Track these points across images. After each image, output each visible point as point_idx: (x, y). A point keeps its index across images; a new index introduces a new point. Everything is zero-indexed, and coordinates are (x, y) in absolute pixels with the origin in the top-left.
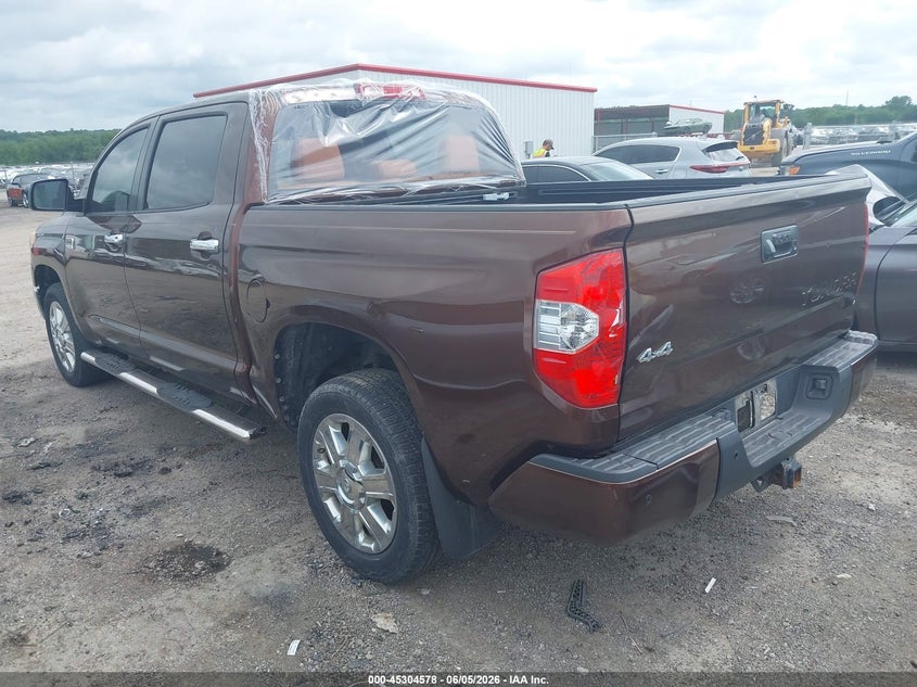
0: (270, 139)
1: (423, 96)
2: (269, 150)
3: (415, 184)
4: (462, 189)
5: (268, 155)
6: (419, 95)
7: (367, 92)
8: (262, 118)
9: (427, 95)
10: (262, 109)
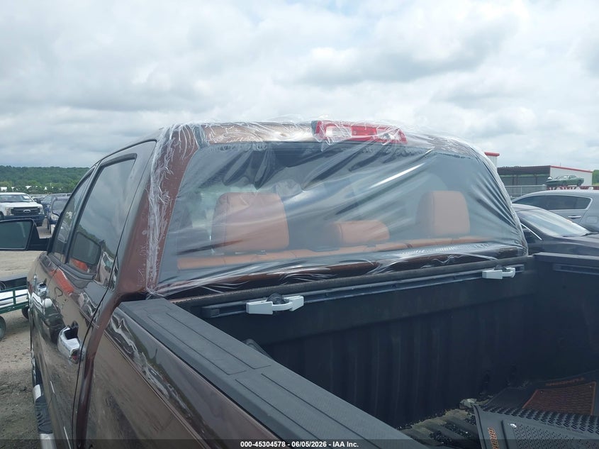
0: (173, 194)
1: (404, 139)
2: (169, 210)
3: (388, 255)
4: (451, 263)
5: (167, 217)
6: (398, 138)
7: (329, 133)
8: (167, 162)
9: (408, 139)
10: (169, 149)
